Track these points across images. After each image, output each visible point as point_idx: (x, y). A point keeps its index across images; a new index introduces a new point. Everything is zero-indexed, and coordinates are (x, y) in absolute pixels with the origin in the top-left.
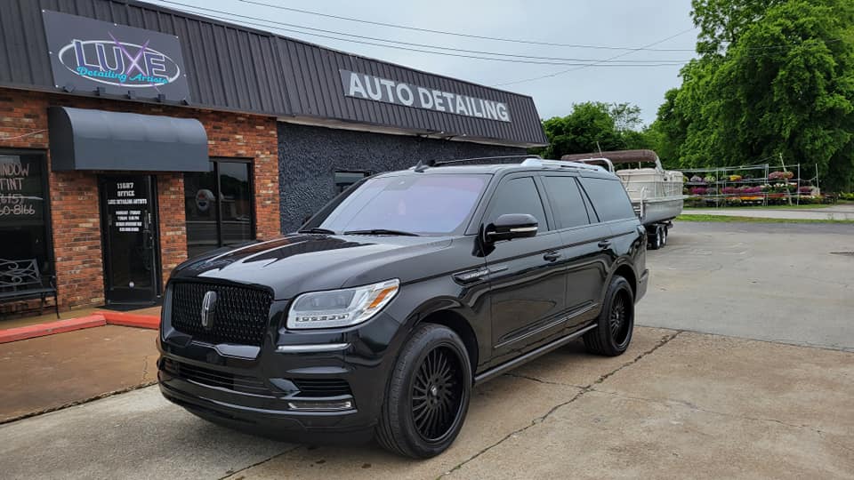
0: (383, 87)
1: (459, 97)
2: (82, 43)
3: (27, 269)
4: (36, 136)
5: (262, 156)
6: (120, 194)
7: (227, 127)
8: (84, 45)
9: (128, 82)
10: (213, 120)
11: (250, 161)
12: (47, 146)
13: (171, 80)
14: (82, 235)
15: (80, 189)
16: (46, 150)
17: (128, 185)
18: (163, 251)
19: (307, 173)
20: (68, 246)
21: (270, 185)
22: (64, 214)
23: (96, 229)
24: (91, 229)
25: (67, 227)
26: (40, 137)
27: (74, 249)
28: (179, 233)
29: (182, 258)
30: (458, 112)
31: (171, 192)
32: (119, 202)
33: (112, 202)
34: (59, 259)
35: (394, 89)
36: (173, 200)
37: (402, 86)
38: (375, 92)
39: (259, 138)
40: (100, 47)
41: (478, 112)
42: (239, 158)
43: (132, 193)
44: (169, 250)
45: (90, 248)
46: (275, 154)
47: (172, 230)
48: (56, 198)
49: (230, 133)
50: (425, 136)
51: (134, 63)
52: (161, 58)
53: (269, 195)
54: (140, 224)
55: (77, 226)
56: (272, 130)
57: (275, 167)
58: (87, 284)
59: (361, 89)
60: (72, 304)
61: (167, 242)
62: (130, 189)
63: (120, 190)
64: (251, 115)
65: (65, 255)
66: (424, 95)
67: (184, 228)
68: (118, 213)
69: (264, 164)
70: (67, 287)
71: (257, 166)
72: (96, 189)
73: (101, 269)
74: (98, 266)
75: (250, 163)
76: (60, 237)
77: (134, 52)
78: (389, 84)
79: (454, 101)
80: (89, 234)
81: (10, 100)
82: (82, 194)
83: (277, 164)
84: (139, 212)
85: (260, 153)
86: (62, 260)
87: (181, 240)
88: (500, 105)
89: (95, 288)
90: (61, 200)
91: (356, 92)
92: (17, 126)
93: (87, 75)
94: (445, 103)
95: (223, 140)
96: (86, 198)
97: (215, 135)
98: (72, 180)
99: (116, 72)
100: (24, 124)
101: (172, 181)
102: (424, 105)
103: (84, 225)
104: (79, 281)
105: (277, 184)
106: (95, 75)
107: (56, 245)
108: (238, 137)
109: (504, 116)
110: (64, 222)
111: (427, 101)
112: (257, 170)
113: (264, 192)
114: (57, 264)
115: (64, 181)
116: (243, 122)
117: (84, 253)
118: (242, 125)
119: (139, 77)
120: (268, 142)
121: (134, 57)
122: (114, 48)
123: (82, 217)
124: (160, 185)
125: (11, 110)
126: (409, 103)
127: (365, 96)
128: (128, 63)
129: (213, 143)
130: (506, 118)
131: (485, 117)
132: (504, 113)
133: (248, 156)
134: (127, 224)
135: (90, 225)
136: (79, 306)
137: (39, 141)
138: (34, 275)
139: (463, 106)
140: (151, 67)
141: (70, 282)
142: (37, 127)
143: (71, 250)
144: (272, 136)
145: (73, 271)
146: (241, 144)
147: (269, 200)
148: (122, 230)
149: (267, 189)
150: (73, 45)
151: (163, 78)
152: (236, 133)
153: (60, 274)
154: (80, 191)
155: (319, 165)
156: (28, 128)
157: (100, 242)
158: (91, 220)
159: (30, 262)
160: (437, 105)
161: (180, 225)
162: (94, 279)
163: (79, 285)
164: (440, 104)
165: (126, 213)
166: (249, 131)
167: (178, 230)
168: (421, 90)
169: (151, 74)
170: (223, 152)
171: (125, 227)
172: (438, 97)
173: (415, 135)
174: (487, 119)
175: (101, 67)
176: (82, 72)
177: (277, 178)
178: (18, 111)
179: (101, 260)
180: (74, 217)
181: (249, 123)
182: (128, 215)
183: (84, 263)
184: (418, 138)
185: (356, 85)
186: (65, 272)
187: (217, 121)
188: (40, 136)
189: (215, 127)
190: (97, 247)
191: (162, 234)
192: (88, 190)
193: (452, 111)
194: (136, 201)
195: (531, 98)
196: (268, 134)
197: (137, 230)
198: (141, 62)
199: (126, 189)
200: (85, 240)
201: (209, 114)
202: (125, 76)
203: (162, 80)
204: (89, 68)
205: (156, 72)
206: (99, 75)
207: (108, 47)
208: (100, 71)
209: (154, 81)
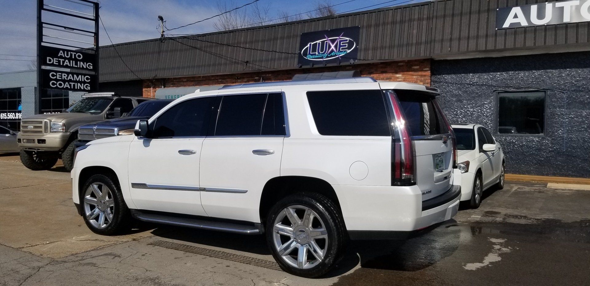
2: (312, 43)
7: (391, 70)
8: (313, 44)
9: (327, 57)
10: (382, 68)
13: (349, 51)
39: (415, 74)
40: (319, 43)
49: (393, 74)
51: (333, 47)
52: (347, 40)
56: (425, 67)
64: (408, 61)
77: (333, 41)
93: (310, 58)
99: (324, 53)
106: (313, 57)
116: (402, 66)
119: (333, 54)
120: (422, 77)
121: (333, 43)
122: (325, 42)
128: (330, 47)
140: (340, 46)
144: (425, 71)
150: (309, 45)
151: (345, 51)
152: (397, 74)
166: (407, 71)
169: (339, 50)
175: (317, 53)
176: (309, 58)
181: (407, 66)
189: (383, 72)
196: (422, 71)
202: (327, 55)
203: (344, 53)
204: (312, 55)
205: (342, 49)
206: (315, 57)
207: (323, 42)
208: (316, 55)
209: (340, 54)
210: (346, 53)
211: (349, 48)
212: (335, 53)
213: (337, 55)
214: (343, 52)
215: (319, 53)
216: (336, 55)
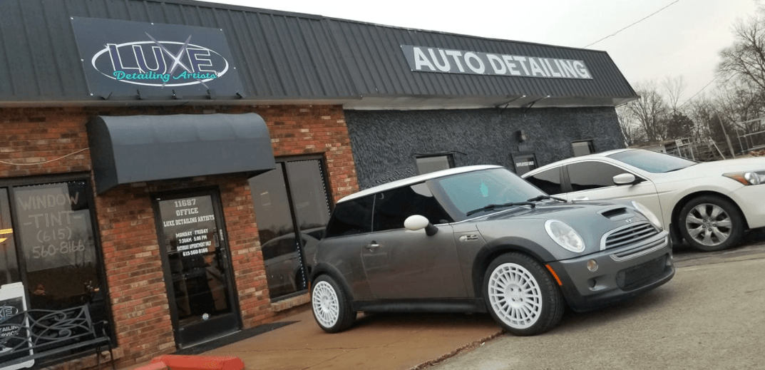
0: (451, 58)
1: (531, 60)
2: (117, 46)
3: (77, 318)
4: (76, 158)
5: (334, 149)
6: (179, 213)
7: (290, 121)
8: (118, 48)
9: (172, 81)
10: (274, 115)
11: (320, 157)
12: (89, 167)
13: (220, 75)
14: (140, 267)
15: (132, 213)
16: (89, 172)
17: (188, 202)
18: (236, 274)
19: (386, 162)
20: (125, 282)
21: (348, 180)
22: (115, 244)
23: (156, 258)
24: (149, 259)
25: (122, 259)
26: (81, 159)
27: (132, 285)
28: (253, 249)
29: (260, 279)
30: (535, 75)
31: (237, 202)
32: (178, 222)
33: (170, 223)
34: (115, 301)
35: (462, 59)
36: (242, 211)
37: (469, 55)
38: (442, 64)
39: (327, 129)
40: (137, 49)
42: (307, 155)
43: (196, 211)
44: (244, 272)
45: (151, 282)
46: (347, 144)
47: (246, 247)
48: (105, 227)
49: (294, 127)
50: (504, 107)
51: (177, 61)
52: (206, 52)
54: (208, 244)
55: (132, 257)
56: (339, 119)
57: (349, 160)
58: (152, 328)
59: (426, 62)
60: (138, 355)
61: (241, 263)
62: (192, 207)
63: (179, 208)
64: (313, 106)
65: (122, 294)
66: (495, 60)
67: (258, 243)
68: (178, 235)
69: (336, 157)
70: (129, 334)
71: (330, 161)
72: (151, 210)
73: (167, 307)
74: (163, 303)
75: (321, 158)
76: (115, 273)
77: (175, 50)
78: (456, 54)
79: (528, 64)
80: (149, 265)
81: (42, 120)
82: (134, 218)
83: (351, 156)
84: (206, 231)
85: (330, 145)
86: (119, 302)
87: (255, 257)
88: (576, 63)
89: (162, 331)
90: (111, 228)
91: (422, 66)
92: (53, 149)
93: (125, 79)
94: (519, 67)
95: (288, 136)
96: (140, 223)
97: (278, 132)
98: (122, 203)
99: (158, 72)
100: (61, 146)
101: (237, 189)
102: (498, 72)
103: (141, 255)
104: (141, 325)
105: (355, 179)
106: (134, 77)
107: (111, 284)
108: (303, 131)
109: (584, 73)
110: (118, 254)
111: (499, 67)
112: (329, 166)
113: (342, 189)
114: (114, 307)
115: (112, 205)
116: (306, 114)
118: (306, 118)
119: (183, 75)
120: (337, 133)
122: (153, 47)
123: (138, 245)
124: (224, 196)
125: (45, 131)
126: (481, 71)
127: (433, 69)
128: (170, 62)
129: (277, 140)
130: (586, 75)
131: (564, 76)
132: (582, 70)
133: (318, 151)
134: (193, 246)
135: (148, 254)
136: (145, 357)
137: (80, 163)
138: (86, 324)
139: (538, 68)
140: (195, 63)
141: (132, 328)
142: (77, 147)
143: (129, 287)
144: (340, 125)
145: (133, 314)
146: (307, 137)
148: (185, 254)
149: (344, 185)
150: (108, 49)
151: (211, 74)
152: (301, 127)
153: (119, 319)
154: (133, 215)
155: (397, 152)
156: (66, 149)
157: (162, 273)
158: (149, 248)
159: (80, 309)
160: (511, 70)
161: (254, 240)
162: (160, 320)
163: (143, 330)
164: (514, 69)
165: (189, 233)
166: (315, 123)
167: (251, 246)
168: (491, 57)
169: (197, 70)
170: (290, 151)
171: (189, 250)
172: (510, 61)
173: (494, 107)
174: (567, 79)
175: (140, 69)
176: (121, 76)
177: (354, 171)
178: (53, 131)
179: (165, 295)
180: (128, 247)
181: (313, 114)
182: (193, 236)
183: (146, 301)
184: (497, 110)
185: (421, 59)
186: (124, 315)
187: (278, 116)
188: (81, 157)
189: (277, 123)
190: (159, 280)
191: (233, 254)
192: (141, 212)
193: (528, 74)
194: (201, 219)
195: (605, 53)
196: (336, 123)
197: (205, 250)
198: (184, 59)
199: (187, 207)
200: (144, 272)
201: (268, 109)
202: (169, 76)
203: (209, 76)
204: (127, 72)
205: (202, 68)
206: (138, 77)
207: (146, 47)
208: (139, 73)
209: (201, 77)
210: (215, 77)
211: (216, 68)
212: (187, 73)
213: (195, 80)
214: (208, 74)
215: (145, 69)
216: (192, 79)
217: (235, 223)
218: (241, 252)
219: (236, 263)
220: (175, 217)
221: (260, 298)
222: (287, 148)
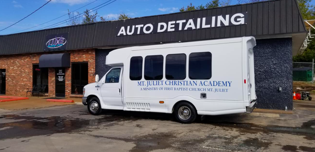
2: (51, 40)
5: (90, 61)
6: (59, 72)
7: (81, 53)
13: (64, 44)
17: (61, 70)
21: (92, 69)
28: (69, 82)
32: (59, 74)
33: (58, 74)
36: (68, 74)
39: (89, 55)
40: (53, 40)
41: (206, 24)
42: (84, 62)
43: (62, 72)
44: (67, 86)
46: (94, 60)
52: (63, 39)
53: (92, 73)
54: (63, 79)
55: (51, 79)
56: (93, 52)
57: (94, 64)
60: (50, 96)
61: (67, 84)
64: (87, 49)
68: (59, 76)
69: (91, 63)
70: (50, 92)
72: (55, 71)
73: (55, 89)
76: (49, 81)
77: (58, 39)
82: (52, 72)
83: (95, 63)
84: (63, 77)
87: (69, 84)
89: (54, 93)
95: (80, 57)
97: (78, 56)
101: (68, 69)
105: (95, 69)
107: (49, 83)
108: (84, 56)
112: (89, 65)
113: (91, 72)
115: (50, 69)
116: (85, 51)
117: (52, 85)
119: (58, 45)
120: (92, 57)
124: (66, 70)
128: (57, 42)
129: (77, 58)
130: (242, 21)
132: (238, 20)
133: (86, 61)
134: (61, 79)
135: (53, 79)
140: (61, 42)
144: (93, 54)
145: (51, 89)
146: (84, 58)
147: (92, 74)
148: (59, 80)
149: (91, 71)
150: (49, 41)
152: (83, 55)
162: (54, 91)
165: (60, 77)
166: (87, 54)
167: (69, 81)
175: (52, 45)
176: (49, 47)
177: (95, 67)
179: (55, 87)
180: (51, 77)
183: (52, 87)
189: (78, 54)
190: (54, 84)
194: (62, 74)
197: (62, 80)
198: (59, 42)
200: (53, 82)
202: (55, 46)
203: (62, 45)
204: (50, 45)
207: (55, 40)
209: (60, 45)
211: (64, 43)
215: (53, 45)
217: (67, 76)
218: (67, 82)
219: (66, 84)
220: (59, 73)
221: (69, 93)
222: (79, 60)
